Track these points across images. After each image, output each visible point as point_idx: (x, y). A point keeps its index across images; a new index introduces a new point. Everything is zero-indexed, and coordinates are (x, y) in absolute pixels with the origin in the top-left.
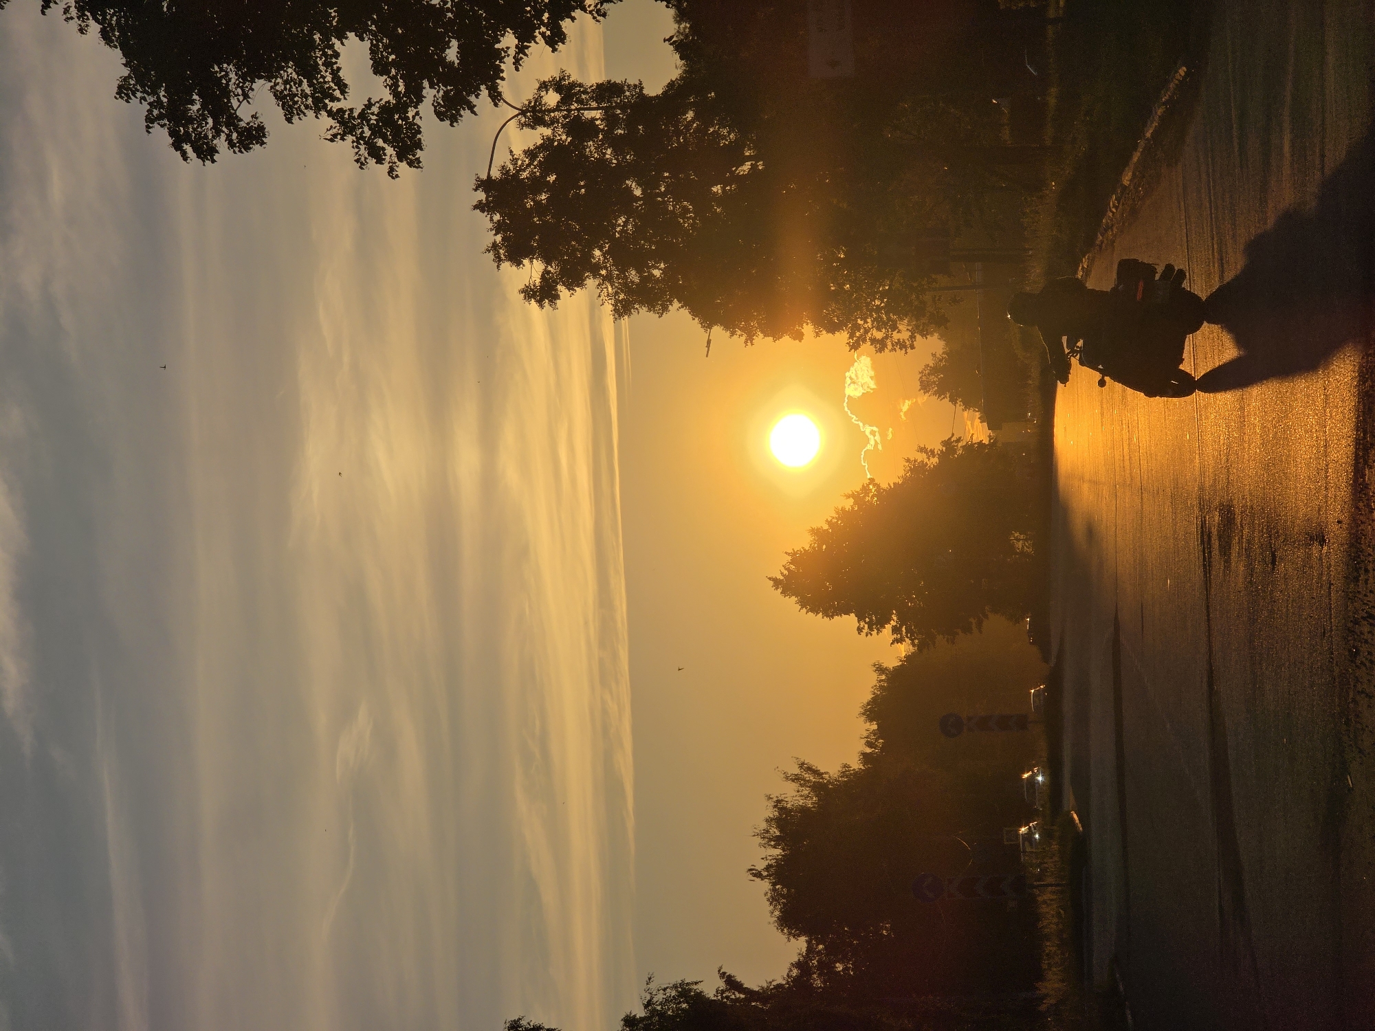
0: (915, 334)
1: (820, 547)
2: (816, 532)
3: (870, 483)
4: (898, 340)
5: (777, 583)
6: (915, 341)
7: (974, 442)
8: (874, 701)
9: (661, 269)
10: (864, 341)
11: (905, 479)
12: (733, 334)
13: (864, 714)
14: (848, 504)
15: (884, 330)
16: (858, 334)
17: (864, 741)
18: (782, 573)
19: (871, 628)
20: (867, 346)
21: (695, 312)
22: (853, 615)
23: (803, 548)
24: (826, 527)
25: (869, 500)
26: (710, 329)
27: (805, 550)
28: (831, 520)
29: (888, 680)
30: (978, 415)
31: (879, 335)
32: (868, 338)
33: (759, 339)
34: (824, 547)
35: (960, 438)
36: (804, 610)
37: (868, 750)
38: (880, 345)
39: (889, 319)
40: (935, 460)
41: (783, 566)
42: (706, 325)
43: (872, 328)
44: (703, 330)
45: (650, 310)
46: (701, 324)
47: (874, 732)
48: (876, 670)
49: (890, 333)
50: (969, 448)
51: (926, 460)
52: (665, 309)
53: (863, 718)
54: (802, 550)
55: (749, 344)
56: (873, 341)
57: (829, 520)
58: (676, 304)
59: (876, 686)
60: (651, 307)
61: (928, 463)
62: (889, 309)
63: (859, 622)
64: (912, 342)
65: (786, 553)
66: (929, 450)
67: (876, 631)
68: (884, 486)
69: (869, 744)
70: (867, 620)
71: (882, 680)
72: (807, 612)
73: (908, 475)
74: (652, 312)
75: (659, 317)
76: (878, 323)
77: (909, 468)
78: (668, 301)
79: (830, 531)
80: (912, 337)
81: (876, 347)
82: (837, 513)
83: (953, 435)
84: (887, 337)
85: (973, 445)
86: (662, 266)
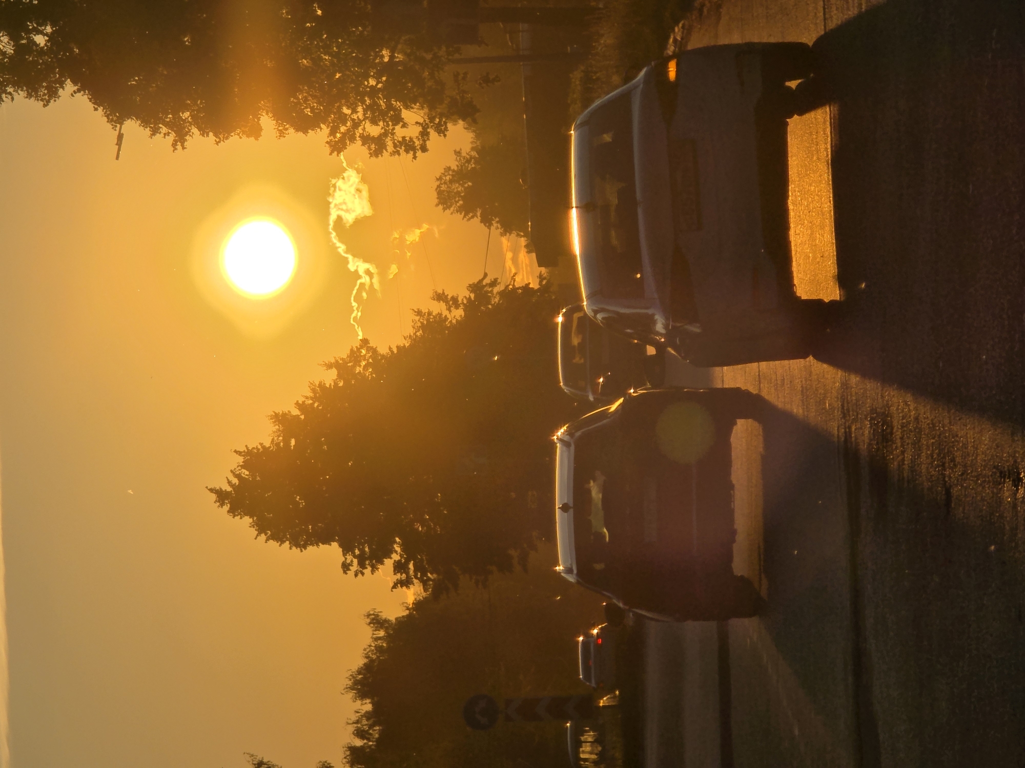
0: (428, 130)
1: (287, 443)
2: (280, 419)
3: (362, 347)
4: (404, 138)
5: (222, 496)
6: (428, 139)
7: (517, 285)
8: (368, 669)
9: (46, 35)
10: (352, 139)
11: (415, 341)
12: (155, 131)
13: (352, 688)
14: (330, 377)
15: (381, 123)
16: (343, 129)
17: (351, 728)
18: (229, 482)
19: (362, 565)
20: (356, 148)
21: (97, 100)
22: (335, 545)
23: (261, 444)
24: (296, 412)
25: (360, 372)
26: (121, 124)
27: (264, 447)
28: (304, 402)
29: (388, 637)
30: (523, 241)
31: (375, 130)
32: (358, 135)
33: (195, 138)
34: (293, 442)
35: (496, 280)
36: (263, 537)
37: (358, 743)
38: (377, 146)
39: (390, 107)
40: (459, 313)
41: (232, 471)
42: (115, 118)
43: (364, 120)
44: (109, 126)
45: (29, 96)
46: (107, 116)
47: (368, 715)
48: (370, 623)
49: (391, 127)
50: (509, 294)
51: (445, 313)
52: (53, 94)
53: (352, 694)
54: (259, 447)
55: (179, 147)
56: (366, 139)
57: (300, 402)
58: (69, 86)
59: (370, 646)
60: (32, 92)
61: (449, 316)
62: (390, 91)
63: (344, 555)
64: (424, 141)
65: (236, 451)
66: (449, 297)
67: (369, 569)
68: (383, 350)
69: (360, 734)
70: (357, 552)
71: (379, 638)
72: (267, 540)
73: (418, 334)
74: (33, 99)
75: (45, 106)
76: (373, 112)
77: (419, 324)
78: (56, 82)
79: (302, 417)
80: (424, 134)
81: (369, 149)
82: (314, 391)
83: (486, 275)
84: (385, 134)
85: (515, 289)
86: (49, 29)
